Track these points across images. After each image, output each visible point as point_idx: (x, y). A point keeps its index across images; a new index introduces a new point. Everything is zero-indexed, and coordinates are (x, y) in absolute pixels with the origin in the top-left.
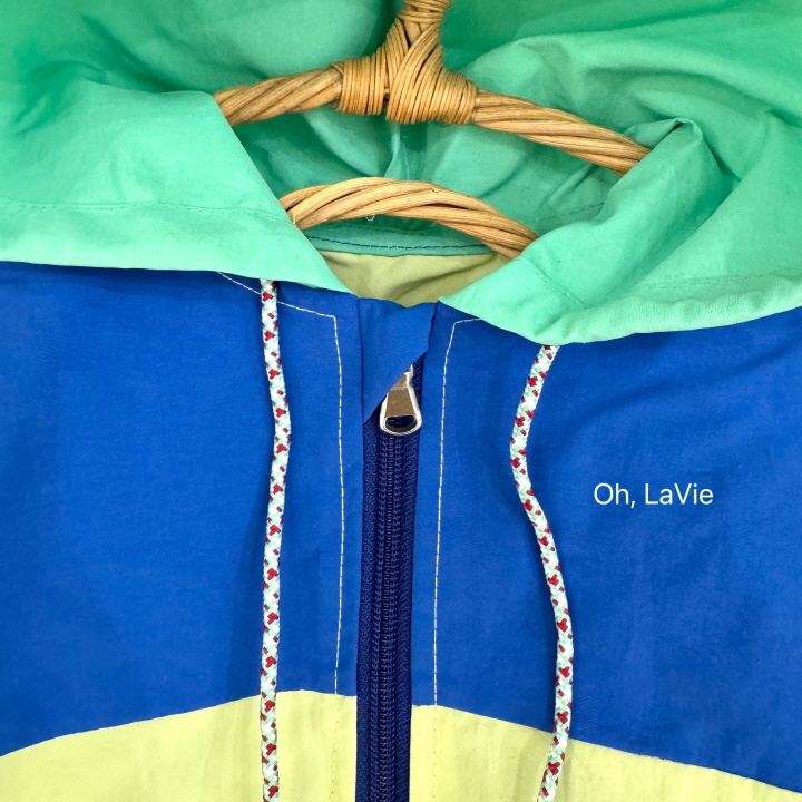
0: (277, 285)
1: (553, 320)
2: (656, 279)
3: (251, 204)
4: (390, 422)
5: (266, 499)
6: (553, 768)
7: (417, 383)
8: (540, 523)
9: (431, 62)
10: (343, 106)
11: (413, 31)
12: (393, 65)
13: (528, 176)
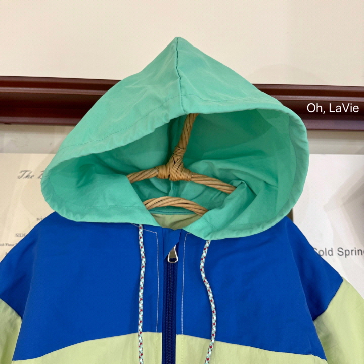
0: (143, 225)
1: (209, 234)
2: (233, 224)
3: (136, 205)
4: (170, 260)
5: (139, 280)
6: (211, 347)
7: (177, 249)
8: (208, 286)
9: (180, 167)
10: (159, 177)
11: (176, 160)
12: (171, 168)
13: (207, 192)
